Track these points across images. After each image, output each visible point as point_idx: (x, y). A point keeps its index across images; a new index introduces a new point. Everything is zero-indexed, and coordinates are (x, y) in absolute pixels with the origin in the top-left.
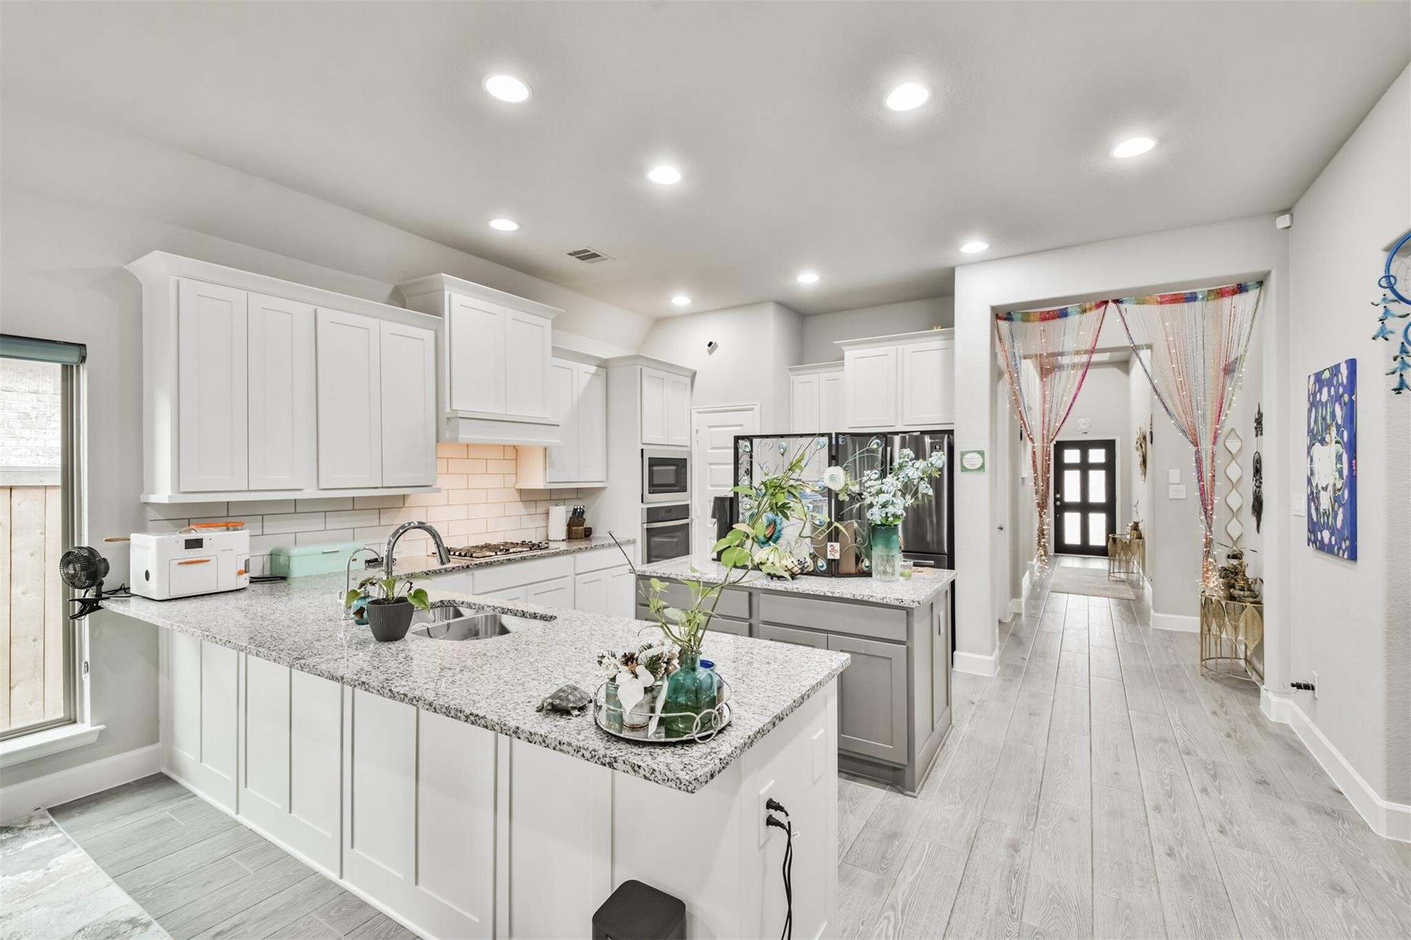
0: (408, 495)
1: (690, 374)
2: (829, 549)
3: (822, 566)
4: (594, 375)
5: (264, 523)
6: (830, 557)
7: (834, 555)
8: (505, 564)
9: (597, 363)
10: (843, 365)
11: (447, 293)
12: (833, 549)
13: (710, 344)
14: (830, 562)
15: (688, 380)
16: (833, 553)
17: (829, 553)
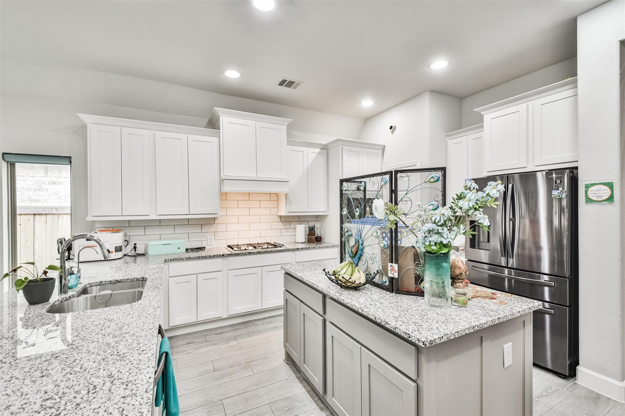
0: (217, 218)
1: (381, 148)
2: (389, 268)
3: (386, 282)
4: (319, 153)
5: (146, 230)
6: (390, 275)
7: (393, 274)
8: (247, 255)
9: (321, 147)
10: (482, 126)
11: (221, 118)
12: (393, 269)
13: (391, 127)
14: (392, 279)
15: (380, 152)
16: (393, 272)
17: (389, 272)
